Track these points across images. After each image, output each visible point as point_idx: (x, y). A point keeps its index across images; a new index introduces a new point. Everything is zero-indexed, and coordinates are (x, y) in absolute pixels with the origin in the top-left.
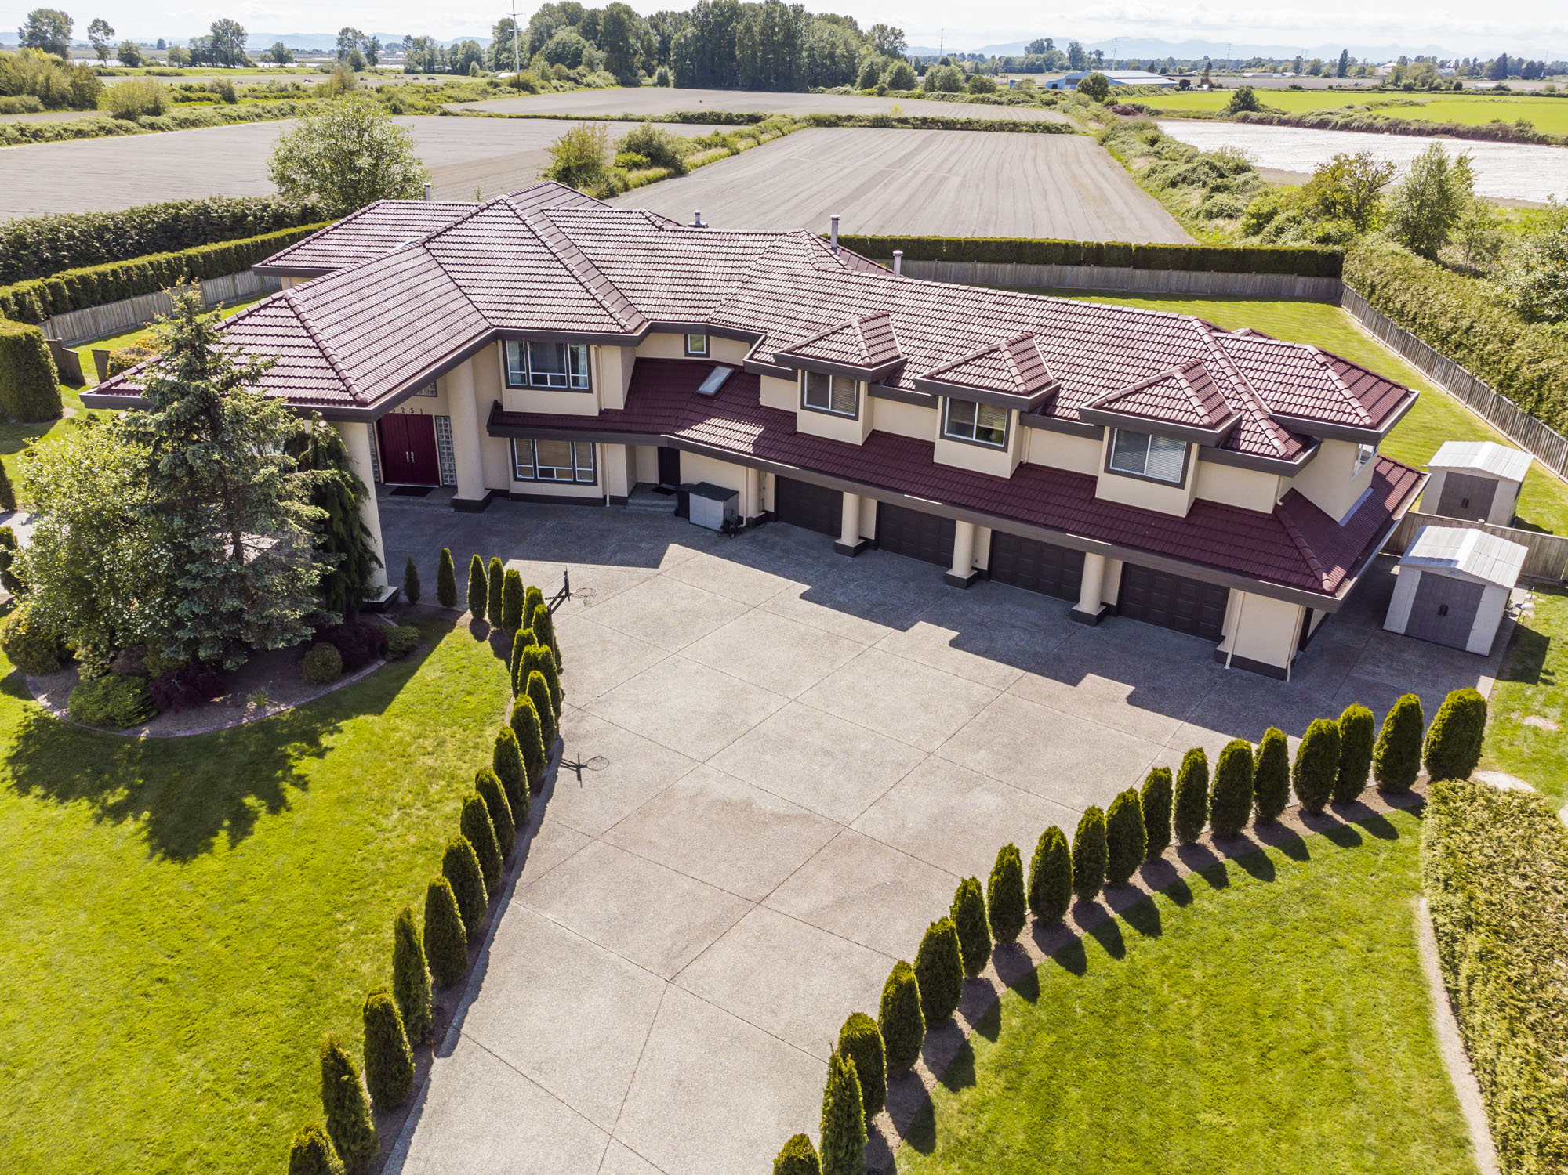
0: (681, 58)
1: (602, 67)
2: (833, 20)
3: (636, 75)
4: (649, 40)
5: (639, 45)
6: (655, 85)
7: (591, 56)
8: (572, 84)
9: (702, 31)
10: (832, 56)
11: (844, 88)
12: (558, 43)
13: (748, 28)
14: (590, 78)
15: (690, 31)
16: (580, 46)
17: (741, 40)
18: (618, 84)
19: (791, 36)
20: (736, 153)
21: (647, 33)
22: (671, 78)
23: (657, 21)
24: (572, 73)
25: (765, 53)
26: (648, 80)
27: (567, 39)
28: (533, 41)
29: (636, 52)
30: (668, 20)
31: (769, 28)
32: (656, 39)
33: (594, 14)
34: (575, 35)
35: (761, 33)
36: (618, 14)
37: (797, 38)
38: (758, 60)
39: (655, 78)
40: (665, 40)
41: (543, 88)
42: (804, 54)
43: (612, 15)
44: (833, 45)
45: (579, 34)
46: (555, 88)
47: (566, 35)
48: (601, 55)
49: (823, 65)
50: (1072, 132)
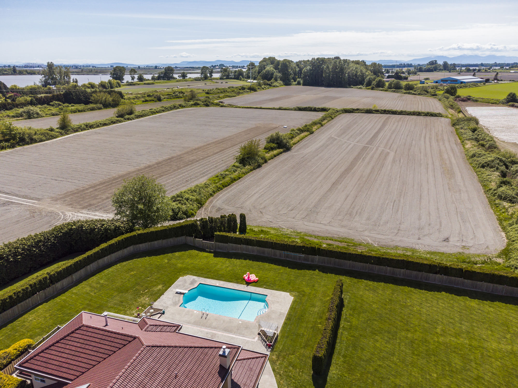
0: (305, 76)
1: (279, 79)
2: (357, 63)
3: (290, 81)
4: (295, 70)
5: (292, 72)
6: (296, 85)
7: (276, 75)
8: (268, 86)
9: (313, 68)
10: (356, 75)
11: (360, 87)
12: (267, 71)
13: (328, 67)
14: (275, 84)
15: (308, 68)
16: (273, 72)
17: (325, 71)
18: (284, 85)
19: (342, 70)
20: (312, 133)
21: (295, 68)
22: (302, 82)
23: (298, 64)
24: (269, 82)
25: (333, 75)
26: (294, 83)
27: (269, 70)
28: (259, 70)
29: (291, 74)
30: (302, 63)
31: (335, 67)
32: (298, 69)
33: (279, 62)
34: (272, 68)
35: (332, 68)
36: (285, 63)
37: (344, 70)
38: (331, 77)
39: (296, 82)
40: (301, 70)
41: (259, 89)
42: (346, 75)
43: (283, 63)
44: (357, 71)
45: (273, 68)
46: (263, 88)
47: (270, 68)
48: (279, 75)
49: (353, 78)
50: (441, 116)
